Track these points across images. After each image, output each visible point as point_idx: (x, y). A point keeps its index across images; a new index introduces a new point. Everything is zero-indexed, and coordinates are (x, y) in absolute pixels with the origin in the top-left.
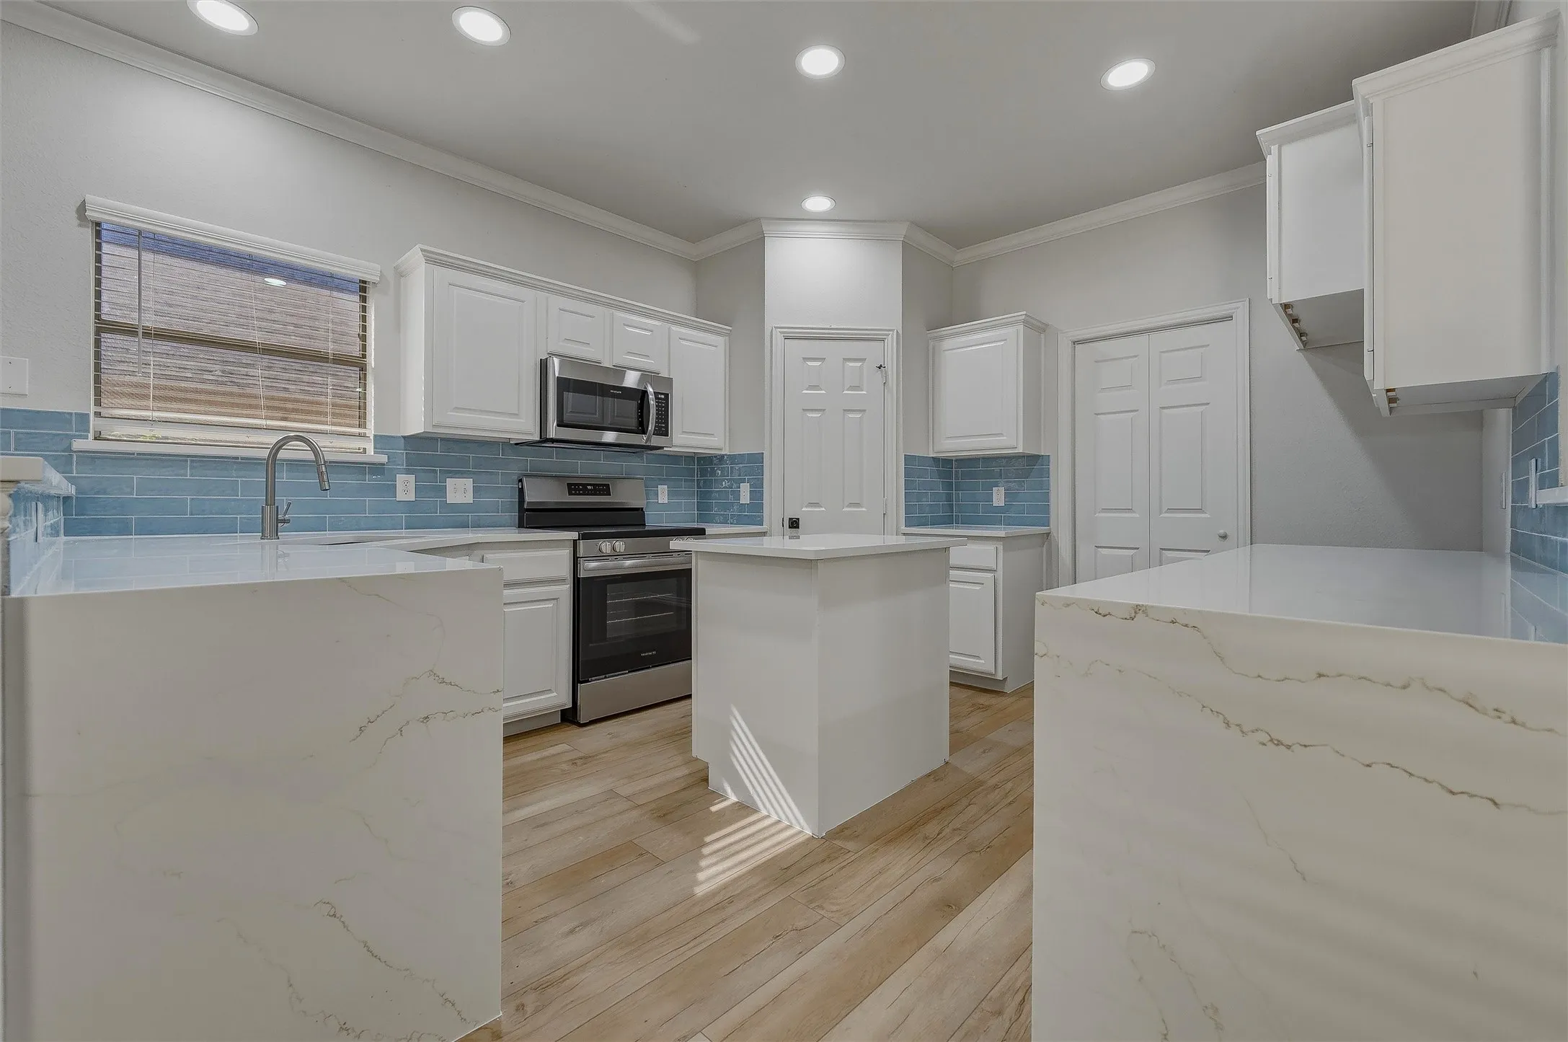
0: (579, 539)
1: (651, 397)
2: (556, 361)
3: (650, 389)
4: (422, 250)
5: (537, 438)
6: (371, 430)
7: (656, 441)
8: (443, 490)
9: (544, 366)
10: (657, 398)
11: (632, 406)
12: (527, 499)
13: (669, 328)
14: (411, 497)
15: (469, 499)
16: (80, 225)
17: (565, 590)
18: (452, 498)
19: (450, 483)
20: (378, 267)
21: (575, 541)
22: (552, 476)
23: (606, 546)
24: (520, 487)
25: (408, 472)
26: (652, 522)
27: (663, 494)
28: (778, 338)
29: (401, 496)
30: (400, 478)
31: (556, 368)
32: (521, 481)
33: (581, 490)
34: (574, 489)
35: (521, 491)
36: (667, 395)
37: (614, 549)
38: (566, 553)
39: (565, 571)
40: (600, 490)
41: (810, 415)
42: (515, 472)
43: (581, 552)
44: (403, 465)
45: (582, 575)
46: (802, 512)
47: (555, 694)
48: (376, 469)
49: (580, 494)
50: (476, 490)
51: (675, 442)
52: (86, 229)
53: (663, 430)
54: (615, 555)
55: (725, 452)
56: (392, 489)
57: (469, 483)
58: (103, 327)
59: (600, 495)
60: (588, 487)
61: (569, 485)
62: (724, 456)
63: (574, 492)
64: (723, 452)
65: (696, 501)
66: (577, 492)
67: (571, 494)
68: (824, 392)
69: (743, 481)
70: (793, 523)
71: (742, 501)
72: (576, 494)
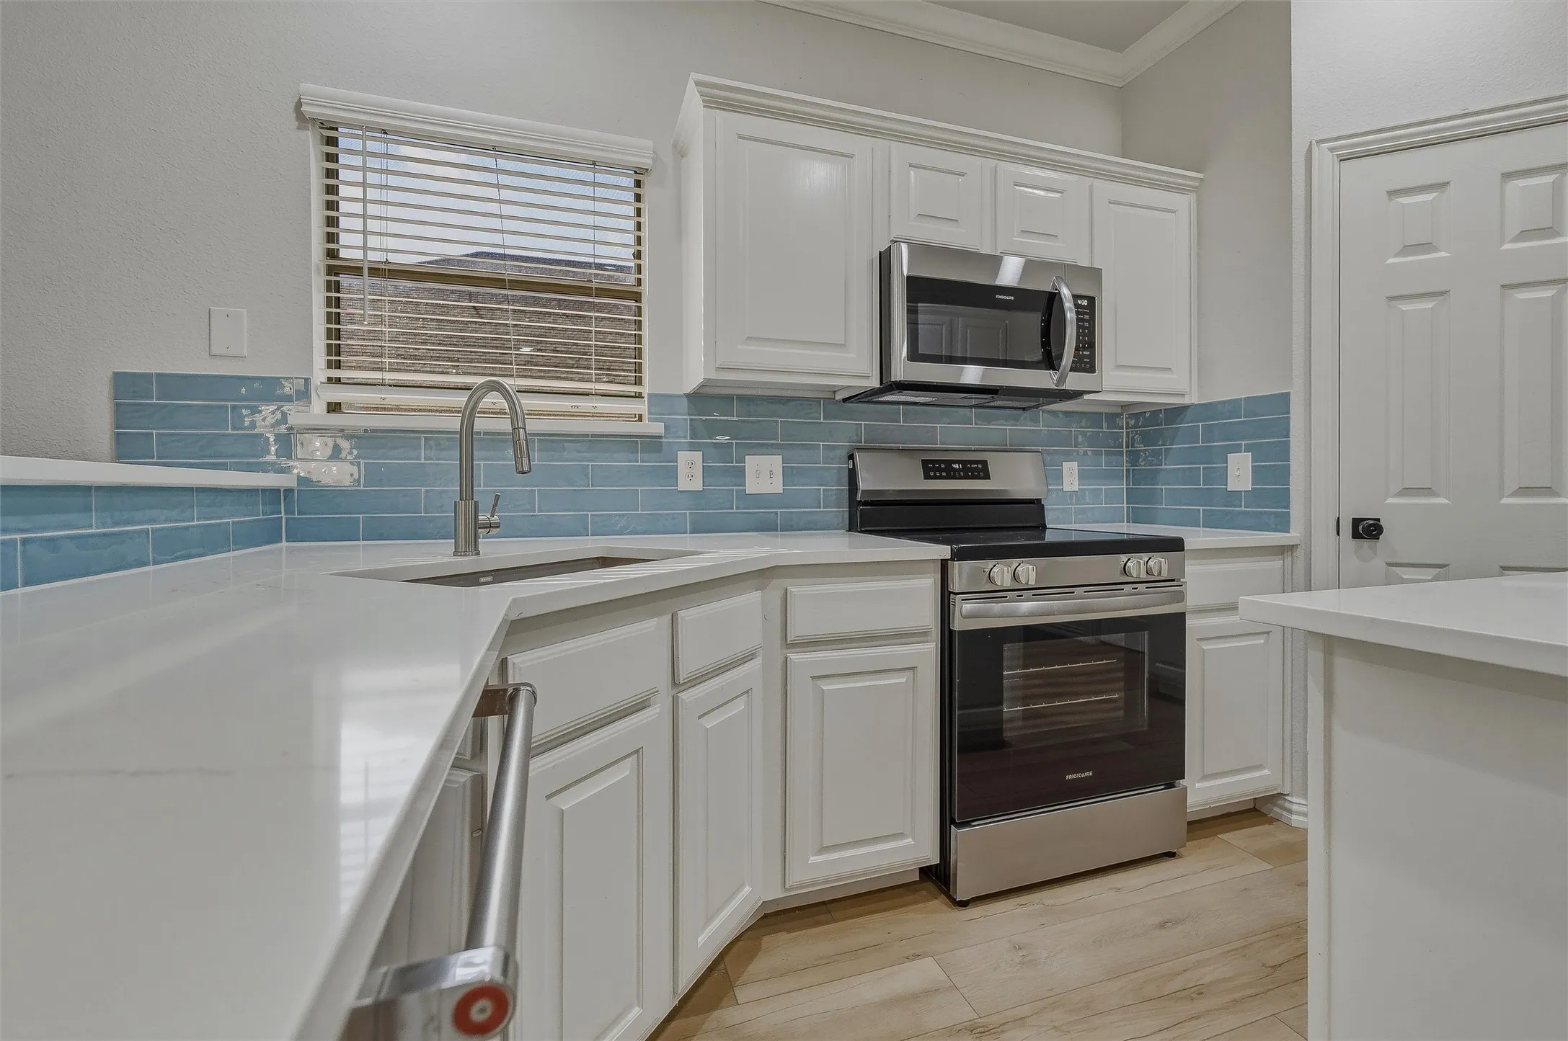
0: (952, 559)
1: (1068, 305)
2: (904, 247)
3: (1065, 292)
4: (698, 84)
5: (875, 383)
6: (646, 390)
7: (1074, 381)
8: (741, 473)
9: (885, 260)
10: (1077, 306)
11: (1033, 321)
12: (863, 486)
13: (1091, 188)
14: (697, 485)
15: (777, 486)
16: (298, 128)
17: (927, 654)
18: (754, 485)
19: (751, 462)
20: (650, 143)
21: (944, 564)
22: (898, 450)
23: (1001, 572)
24: (851, 467)
25: (693, 447)
26: (1059, 525)
27: (1071, 476)
28: (1324, 160)
29: (683, 484)
30: (684, 457)
31: (903, 265)
32: (851, 457)
33: (943, 470)
34: (933, 468)
35: (852, 475)
36: (1091, 300)
37: (1015, 576)
38: (928, 584)
39: (928, 617)
40: (972, 470)
41: (1406, 307)
42: (844, 444)
43: (956, 585)
44: (685, 437)
45: (958, 625)
46: (1386, 508)
47: (909, 841)
48: (652, 444)
49: (941, 477)
50: (788, 474)
51: (1107, 384)
52: (305, 132)
53: (1086, 363)
54: (1019, 590)
55: (1192, 399)
56: (672, 474)
57: (776, 462)
58: (336, 268)
59: (973, 477)
60: (954, 466)
61: (925, 463)
62: (1186, 407)
63: (932, 474)
64: (1186, 401)
65: (1125, 486)
66: (938, 474)
67: (927, 477)
68: (1443, 254)
69: (1237, 449)
70: (1367, 530)
71: (1232, 486)
72: (935, 477)
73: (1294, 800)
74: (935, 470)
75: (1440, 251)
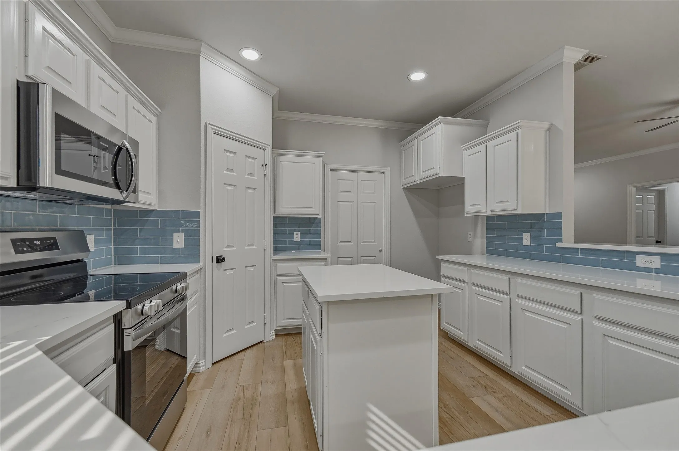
13: (126, 96)
27: (91, 242)
28: (210, 130)
33: (28, 246)
34: (20, 245)
36: (136, 156)
40: (46, 245)
41: (228, 188)
46: (224, 252)
49: (28, 252)
51: (140, 199)
55: (156, 208)
59: (49, 250)
60: (35, 242)
61: (14, 241)
62: (153, 211)
63: (20, 249)
64: (153, 208)
65: (113, 246)
66: (25, 249)
67: (17, 252)
68: (235, 174)
69: (178, 231)
70: (220, 260)
71: (176, 245)
72: (23, 252)
73: (200, 362)
74: (22, 246)
75: (234, 172)
